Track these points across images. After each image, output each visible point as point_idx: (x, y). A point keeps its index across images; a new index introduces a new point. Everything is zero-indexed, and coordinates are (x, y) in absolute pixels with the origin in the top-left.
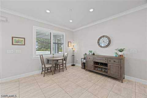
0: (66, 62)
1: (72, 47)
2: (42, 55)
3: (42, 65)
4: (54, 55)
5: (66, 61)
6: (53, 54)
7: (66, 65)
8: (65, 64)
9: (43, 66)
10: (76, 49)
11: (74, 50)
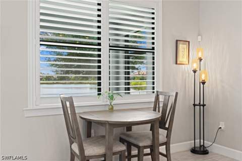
0: (168, 136)
1: (195, 66)
2: (71, 100)
3: (71, 143)
4: (114, 102)
5: (169, 130)
6: (112, 98)
7: (168, 149)
8: (167, 144)
9: (75, 147)
10: (213, 75)
11: (203, 77)
